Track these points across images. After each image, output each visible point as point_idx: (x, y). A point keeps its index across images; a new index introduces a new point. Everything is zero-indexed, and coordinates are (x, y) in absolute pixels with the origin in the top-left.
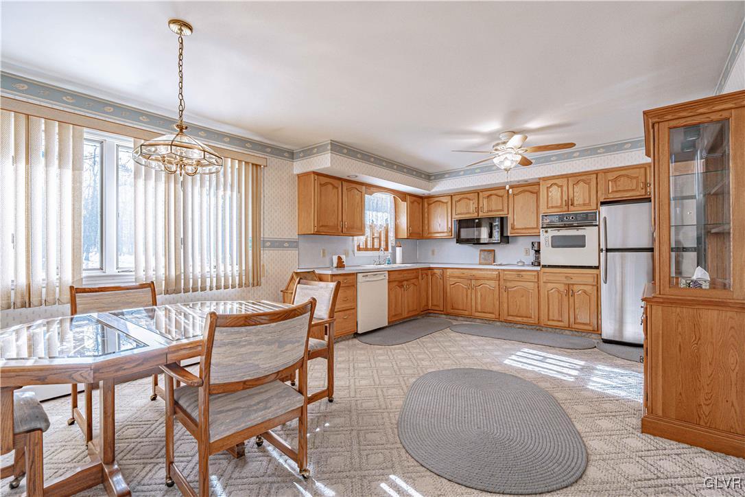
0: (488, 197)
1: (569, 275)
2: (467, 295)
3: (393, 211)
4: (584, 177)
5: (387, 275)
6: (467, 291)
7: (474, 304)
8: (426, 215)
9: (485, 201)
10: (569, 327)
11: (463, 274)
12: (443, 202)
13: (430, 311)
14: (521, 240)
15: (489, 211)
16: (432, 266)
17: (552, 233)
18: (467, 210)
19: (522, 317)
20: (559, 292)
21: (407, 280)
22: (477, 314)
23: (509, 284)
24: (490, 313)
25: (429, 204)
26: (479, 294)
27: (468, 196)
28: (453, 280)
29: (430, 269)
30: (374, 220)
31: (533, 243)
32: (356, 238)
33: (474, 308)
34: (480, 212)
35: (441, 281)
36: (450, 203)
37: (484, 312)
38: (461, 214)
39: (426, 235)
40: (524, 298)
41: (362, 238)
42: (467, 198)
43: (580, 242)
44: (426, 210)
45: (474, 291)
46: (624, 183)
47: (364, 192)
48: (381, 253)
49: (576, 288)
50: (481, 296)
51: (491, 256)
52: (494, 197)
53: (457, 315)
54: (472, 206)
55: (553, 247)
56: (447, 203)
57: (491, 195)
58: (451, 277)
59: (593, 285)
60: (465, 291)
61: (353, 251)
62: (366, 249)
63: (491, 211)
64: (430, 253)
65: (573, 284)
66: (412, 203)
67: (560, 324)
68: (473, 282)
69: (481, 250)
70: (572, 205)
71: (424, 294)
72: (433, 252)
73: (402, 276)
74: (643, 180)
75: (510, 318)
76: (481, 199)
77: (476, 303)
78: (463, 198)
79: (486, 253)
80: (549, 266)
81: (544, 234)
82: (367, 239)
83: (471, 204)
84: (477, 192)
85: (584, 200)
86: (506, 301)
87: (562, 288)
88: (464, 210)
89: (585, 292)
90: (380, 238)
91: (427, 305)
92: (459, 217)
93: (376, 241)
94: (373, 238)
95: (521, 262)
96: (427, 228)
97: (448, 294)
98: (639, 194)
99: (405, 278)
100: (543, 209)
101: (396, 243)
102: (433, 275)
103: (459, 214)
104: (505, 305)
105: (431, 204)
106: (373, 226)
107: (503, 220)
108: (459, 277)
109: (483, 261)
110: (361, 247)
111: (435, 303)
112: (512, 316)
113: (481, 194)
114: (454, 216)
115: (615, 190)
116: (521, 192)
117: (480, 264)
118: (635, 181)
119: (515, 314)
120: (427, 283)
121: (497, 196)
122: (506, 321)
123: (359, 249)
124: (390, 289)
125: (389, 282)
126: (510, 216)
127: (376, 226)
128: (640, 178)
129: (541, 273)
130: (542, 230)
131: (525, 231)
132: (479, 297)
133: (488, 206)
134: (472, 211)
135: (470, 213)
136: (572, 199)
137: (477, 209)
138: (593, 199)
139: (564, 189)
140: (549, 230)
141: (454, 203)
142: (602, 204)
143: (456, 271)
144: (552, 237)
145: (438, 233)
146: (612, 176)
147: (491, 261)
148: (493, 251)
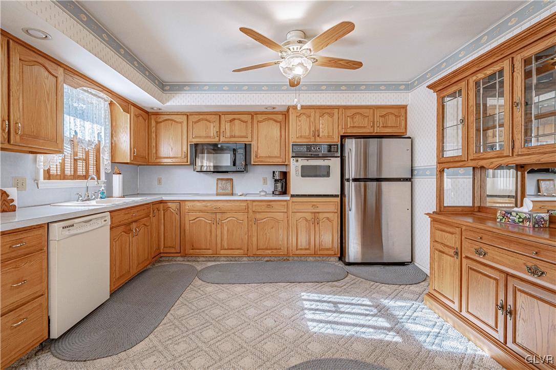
0: (231, 121)
1: (315, 204)
2: (211, 232)
3: (108, 123)
4: (328, 111)
5: (108, 218)
6: (211, 226)
7: (219, 240)
8: (154, 135)
9: (228, 126)
10: (315, 254)
11: (207, 206)
12: (175, 121)
13: (162, 255)
14: (259, 169)
15: (231, 137)
16: (165, 198)
17: (303, 162)
18: (207, 133)
19: (272, 249)
20: (306, 220)
21: (135, 221)
22: (222, 252)
23: (258, 216)
24: (238, 249)
25: (157, 123)
26: (226, 228)
27: (208, 117)
28: (192, 216)
29: (162, 202)
30: (78, 131)
31: (274, 172)
32: (41, 157)
33: (219, 246)
34: (221, 137)
35: (178, 217)
36: (185, 123)
37: (231, 249)
38: (200, 137)
39: (153, 160)
40: (273, 230)
41: (56, 159)
42: (207, 120)
43: (325, 172)
44: (153, 129)
45: (219, 226)
46: (359, 121)
47: (61, 79)
48: (91, 183)
49: (321, 216)
50: (228, 230)
51: (229, 185)
52: (237, 122)
53: (198, 256)
54: (213, 130)
55: (302, 176)
56: (181, 123)
57: (234, 119)
58: (190, 211)
59: (335, 213)
60: (208, 225)
61: (36, 180)
62: (63, 177)
63: (234, 137)
64: (156, 182)
65: (318, 213)
66: (137, 116)
67: (308, 252)
68: (219, 216)
69: (218, 179)
70: (318, 136)
71: (155, 235)
72: (159, 181)
73: (130, 216)
74: (372, 120)
75: (259, 252)
76: (223, 122)
77: (222, 239)
78: (202, 119)
79: (224, 182)
80: (298, 196)
81: (295, 163)
82: (64, 160)
83: (212, 127)
84: (219, 115)
85: (328, 133)
86: (256, 234)
87: (309, 216)
88: (203, 134)
89: (328, 219)
90: (86, 160)
91: (159, 248)
92: (195, 141)
93: (80, 164)
94: (75, 160)
95: (263, 191)
96: (154, 151)
97: (187, 232)
98: (369, 131)
99: (134, 219)
100: (293, 139)
101: (112, 168)
102: (166, 210)
103: (196, 137)
104: (255, 239)
105: (161, 122)
106: (76, 141)
107: (247, 147)
108: (201, 211)
109: (220, 191)
110: (53, 172)
111: (169, 244)
112: (262, 249)
113: (223, 117)
114: (190, 139)
115: (352, 126)
116: (265, 120)
117: (217, 194)
118: (366, 119)
119: (265, 248)
120: (159, 220)
121: (242, 121)
122: (255, 255)
123: (48, 175)
124: (112, 240)
125: (111, 228)
126: (254, 144)
127: (81, 141)
128: (370, 117)
129: (290, 203)
130: (292, 159)
131: (268, 160)
132: (225, 232)
133: (231, 131)
134: (212, 135)
135: (210, 137)
136: (318, 131)
137: (219, 133)
138: (336, 131)
139: (312, 119)
140: (300, 159)
141: (190, 124)
142: (342, 136)
143: (198, 204)
144: (302, 166)
145: (170, 158)
146: (350, 112)
147: (229, 191)
148: (232, 180)
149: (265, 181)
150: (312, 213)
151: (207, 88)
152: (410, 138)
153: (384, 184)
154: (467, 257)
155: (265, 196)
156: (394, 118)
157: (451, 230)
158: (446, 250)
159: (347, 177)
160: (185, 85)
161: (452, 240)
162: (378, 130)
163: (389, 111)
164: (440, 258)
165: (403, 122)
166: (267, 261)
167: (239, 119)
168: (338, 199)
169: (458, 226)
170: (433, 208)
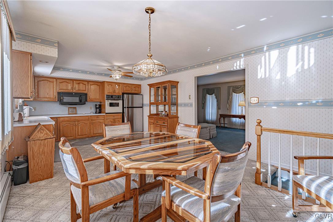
0: (78, 84)
1: (114, 116)
2: (73, 129)
4: (118, 84)
7: (77, 132)
8: (36, 87)
12: (49, 81)
14: (90, 103)
15: (79, 90)
18: (67, 88)
22: (78, 137)
23: (93, 121)
25: (38, 81)
26: (80, 127)
28: (63, 123)
31: (96, 105)
33: (77, 134)
34: (74, 90)
36: (55, 83)
37: (83, 135)
38: (62, 89)
39: (36, 99)
40: (99, 126)
42: (66, 82)
43: (117, 105)
44: (36, 84)
45: (77, 127)
46: (128, 88)
50: (81, 128)
51: (74, 110)
52: (81, 84)
54: (70, 87)
55: (110, 106)
56: (53, 82)
57: (80, 83)
58: (62, 121)
59: (121, 118)
60: (72, 127)
65: (115, 119)
68: (76, 123)
69: (69, 108)
72: (35, 109)
74: (131, 88)
76: (74, 84)
77: (78, 132)
78: (64, 82)
79: (72, 109)
80: (108, 113)
81: (107, 102)
83: (69, 86)
85: (118, 91)
86: (92, 128)
88: (65, 88)
89: (118, 121)
92: (60, 91)
95: (92, 112)
96: (37, 95)
97: (61, 131)
100: (106, 93)
104: (92, 130)
105: (41, 81)
107: (86, 95)
108: (67, 121)
109: (70, 113)
112: (95, 134)
113: (74, 81)
114: (58, 90)
115: (126, 90)
116: (93, 84)
122: (92, 137)
126: (89, 93)
129: (105, 116)
130: (106, 100)
131: (95, 100)
132: (80, 129)
133: (78, 87)
134: (69, 89)
135: (68, 90)
136: (115, 91)
137: (72, 88)
138: (121, 91)
139: (113, 87)
140: (109, 100)
141: (58, 83)
142: (123, 93)
143: (66, 118)
144: (110, 103)
145: (46, 98)
146: (125, 85)
147: (75, 113)
148: (76, 108)
149: (91, 108)
150: (113, 119)
151: (71, 70)
152: (142, 95)
153: (134, 109)
154: (155, 124)
155: (93, 114)
156: (138, 88)
157: (152, 119)
158: (151, 123)
159: (125, 106)
160: (61, 68)
161: (152, 121)
162: (133, 92)
163: (137, 86)
164: (150, 126)
165: (140, 90)
166: (96, 138)
167: (82, 83)
168: (122, 114)
169: (153, 117)
170: (149, 114)
